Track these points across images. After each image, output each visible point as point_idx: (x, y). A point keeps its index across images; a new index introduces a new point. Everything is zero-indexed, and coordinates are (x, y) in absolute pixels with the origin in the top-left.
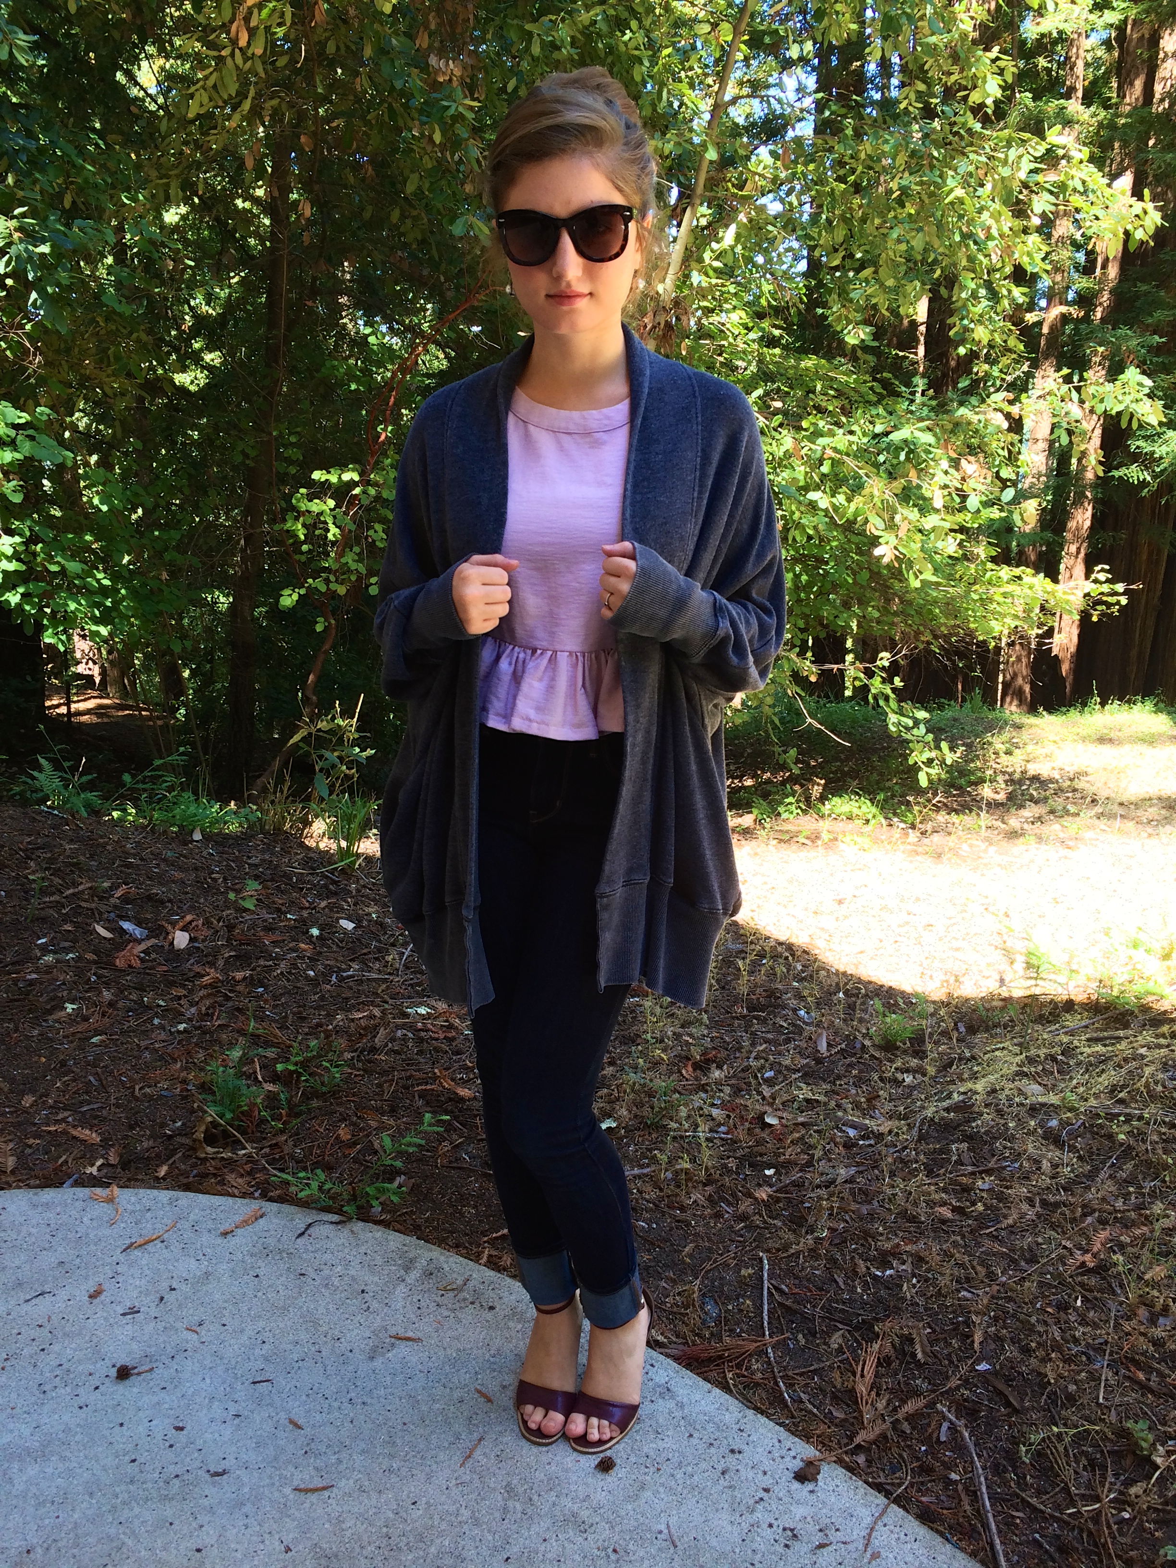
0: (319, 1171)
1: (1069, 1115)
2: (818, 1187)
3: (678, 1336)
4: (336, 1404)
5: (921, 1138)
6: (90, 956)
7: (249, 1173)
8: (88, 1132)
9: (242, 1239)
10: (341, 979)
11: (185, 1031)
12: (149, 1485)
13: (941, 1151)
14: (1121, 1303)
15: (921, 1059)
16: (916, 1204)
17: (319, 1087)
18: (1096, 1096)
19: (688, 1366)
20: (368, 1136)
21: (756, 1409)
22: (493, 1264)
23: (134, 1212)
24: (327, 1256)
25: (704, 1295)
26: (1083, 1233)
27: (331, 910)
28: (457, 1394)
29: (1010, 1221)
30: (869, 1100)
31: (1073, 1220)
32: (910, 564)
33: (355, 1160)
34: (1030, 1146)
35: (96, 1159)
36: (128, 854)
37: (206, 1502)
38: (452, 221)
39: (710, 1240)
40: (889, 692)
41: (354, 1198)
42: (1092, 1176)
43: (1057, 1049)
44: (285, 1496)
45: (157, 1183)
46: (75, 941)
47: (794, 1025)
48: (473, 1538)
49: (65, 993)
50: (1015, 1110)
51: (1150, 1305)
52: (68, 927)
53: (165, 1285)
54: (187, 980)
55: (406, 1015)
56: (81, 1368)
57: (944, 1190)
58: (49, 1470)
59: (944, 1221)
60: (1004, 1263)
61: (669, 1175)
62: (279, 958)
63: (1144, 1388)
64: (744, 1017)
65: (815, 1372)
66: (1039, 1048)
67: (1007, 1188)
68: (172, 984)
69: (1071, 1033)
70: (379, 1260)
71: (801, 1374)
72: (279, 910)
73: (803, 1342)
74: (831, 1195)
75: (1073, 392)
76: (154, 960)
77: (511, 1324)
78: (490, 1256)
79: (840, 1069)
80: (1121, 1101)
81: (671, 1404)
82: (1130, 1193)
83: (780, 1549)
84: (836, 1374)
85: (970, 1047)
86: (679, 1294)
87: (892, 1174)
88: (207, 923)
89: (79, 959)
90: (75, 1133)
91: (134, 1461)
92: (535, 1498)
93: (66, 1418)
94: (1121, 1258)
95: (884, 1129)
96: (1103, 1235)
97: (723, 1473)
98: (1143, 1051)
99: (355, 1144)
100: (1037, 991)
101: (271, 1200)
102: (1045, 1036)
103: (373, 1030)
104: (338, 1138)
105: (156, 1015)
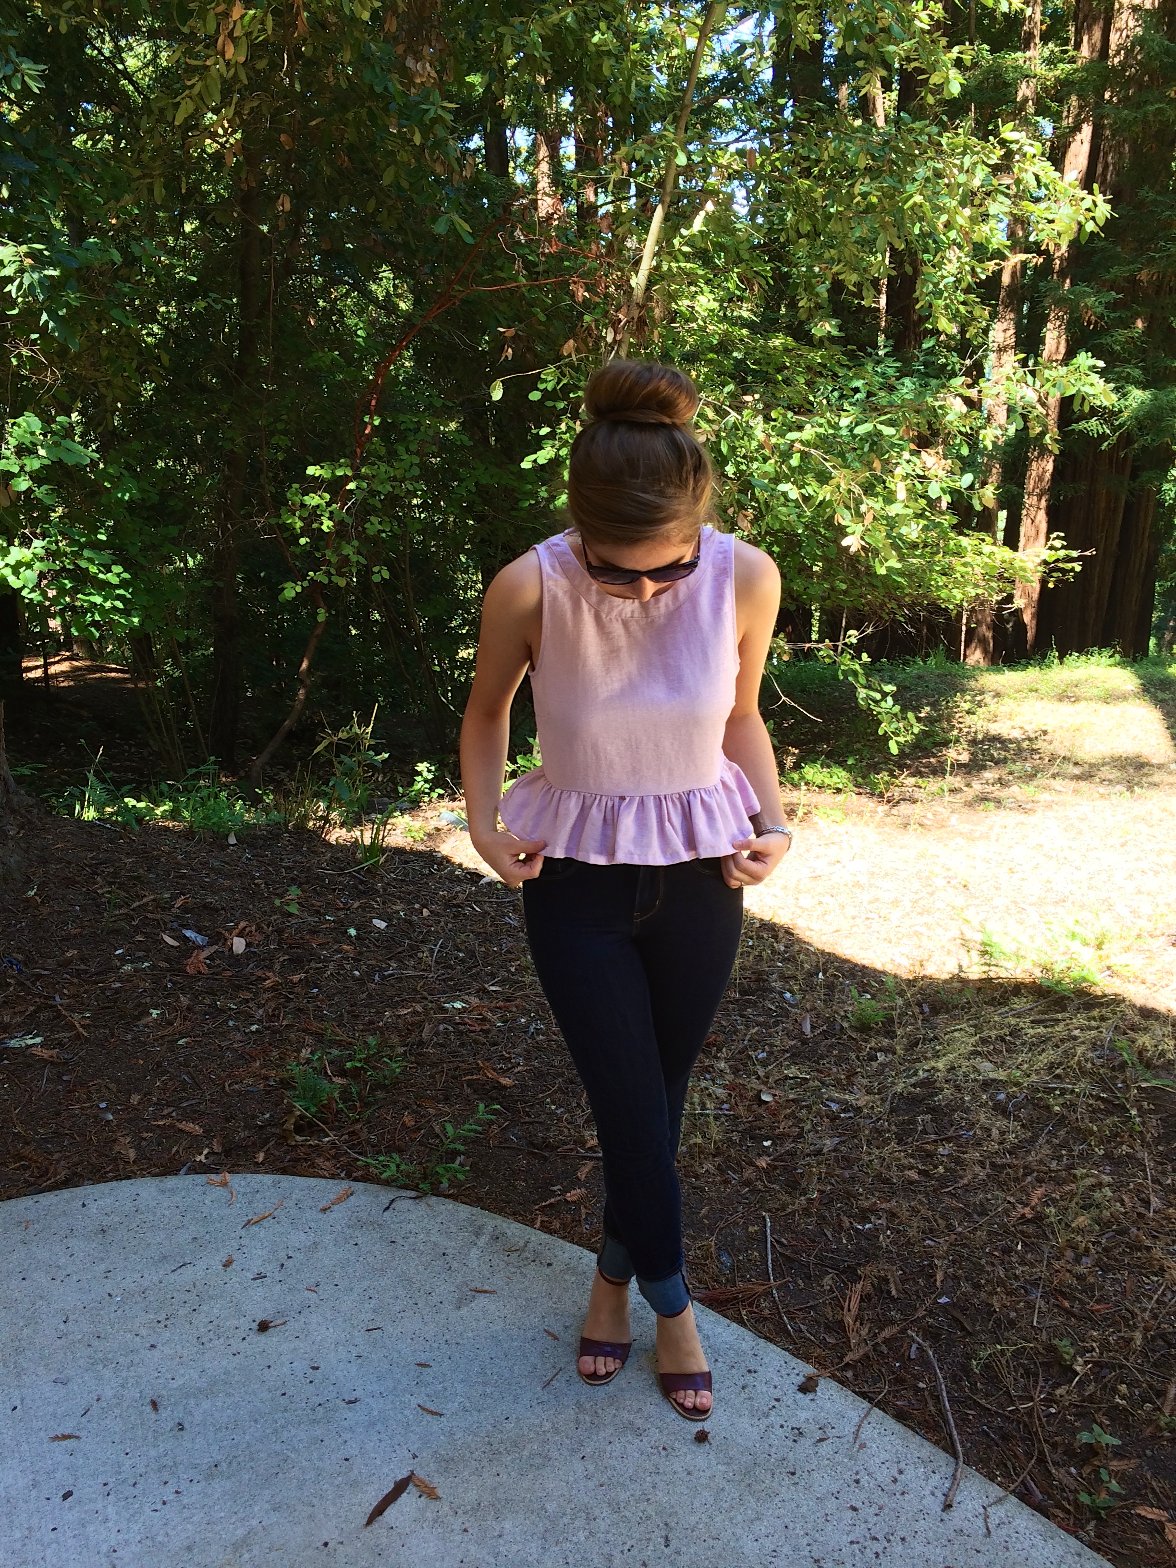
0: (394, 1155)
1: (1015, 1089)
2: (808, 1155)
3: (700, 1283)
4: (435, 1345)
5: (892, 1110)
6: (163, 964)
7: (334, 1157)
8: (191, 1125)
9: (339, 1213)
10: (383, 978)
11: (257, 1030)
12: (300, 1412)
13: (910, 1122)
14: (1053, 1246)
15: (892, 1038)
16: (889, 1168)
17: (381, 1080)
18: (1037, 1072)
19: (710, 1306)
20: (428, 1122)
21: (766, 1338)
22: (546, 1228)
23: (245, 1194)
24: (411, 1226)
25: (719, 1248)
26: (1023, 1190)
27: (364, 910)
28: (530, 1334)
29: (965, 1181)
30: (848, 1077)
31: (1016, 1180)
32: (876, 553)
33: (421, 1143)
34: (983, 1116)
35: (203, 1149)
36: (179, 865)
37: (346, 1423)
39: (721, 1203)
40: (857, 667)
41: (425, 1177)
42: (1032, 1141)
43: (1007, 1031)
44: (406, 1417)
45: (257, 1168)
46: (147, 951)
47: (781, 1008)
48: (555, 1443)
49: (148, 1000)
50: (970, 1084)
51: (1075, 1248)
52: (140, 938)
53: (282, 1255)
54: (251, 983)
55: (444, 1010)
56: (228, 1323)
57: (912, 1156)
58: (220, 1404)
59: (911, 1183)
60: (960, 1216)
62: (326, 960)
63: (1069, 1313)
64: (737, 1001)
65: (811, 1308)
66: (990, 1029)
67: (964, 1153)
68: (238, 988)
69: (1018, 1016)
70: (454, 1229)
71: (800, 1310)
72: (319, 913)
73: (801, 1284)
74: (819, 1164)
75: (1029, 376)
76: (219, 966)
77: (567, 1277)
78: (542, 1221)
79: (822, 1050)
80: (1058, 1077)
82: (1062, 1156)
83: (790, 1443)
84: (829, 1309)
85: (934, 1028)
86: (699, 1248)
87: (869, 1143)
88: (259, 928)
89: (153, 967)
90: (181, 1126)
91: (284, 1394)
92: (600, 1411)
93: (224, 1363)
94: (1053, 1210)
95: (860, 1103)
96: (1040, 1191)
97: (743, 1388)
98: (1076, 1033)
99: (419, 1129)
100: (992, 975)
101: (356, 1180)
102: (996, 1019)
103: (420, 1025)
104: (404, 1124)
105: (230, 1018)
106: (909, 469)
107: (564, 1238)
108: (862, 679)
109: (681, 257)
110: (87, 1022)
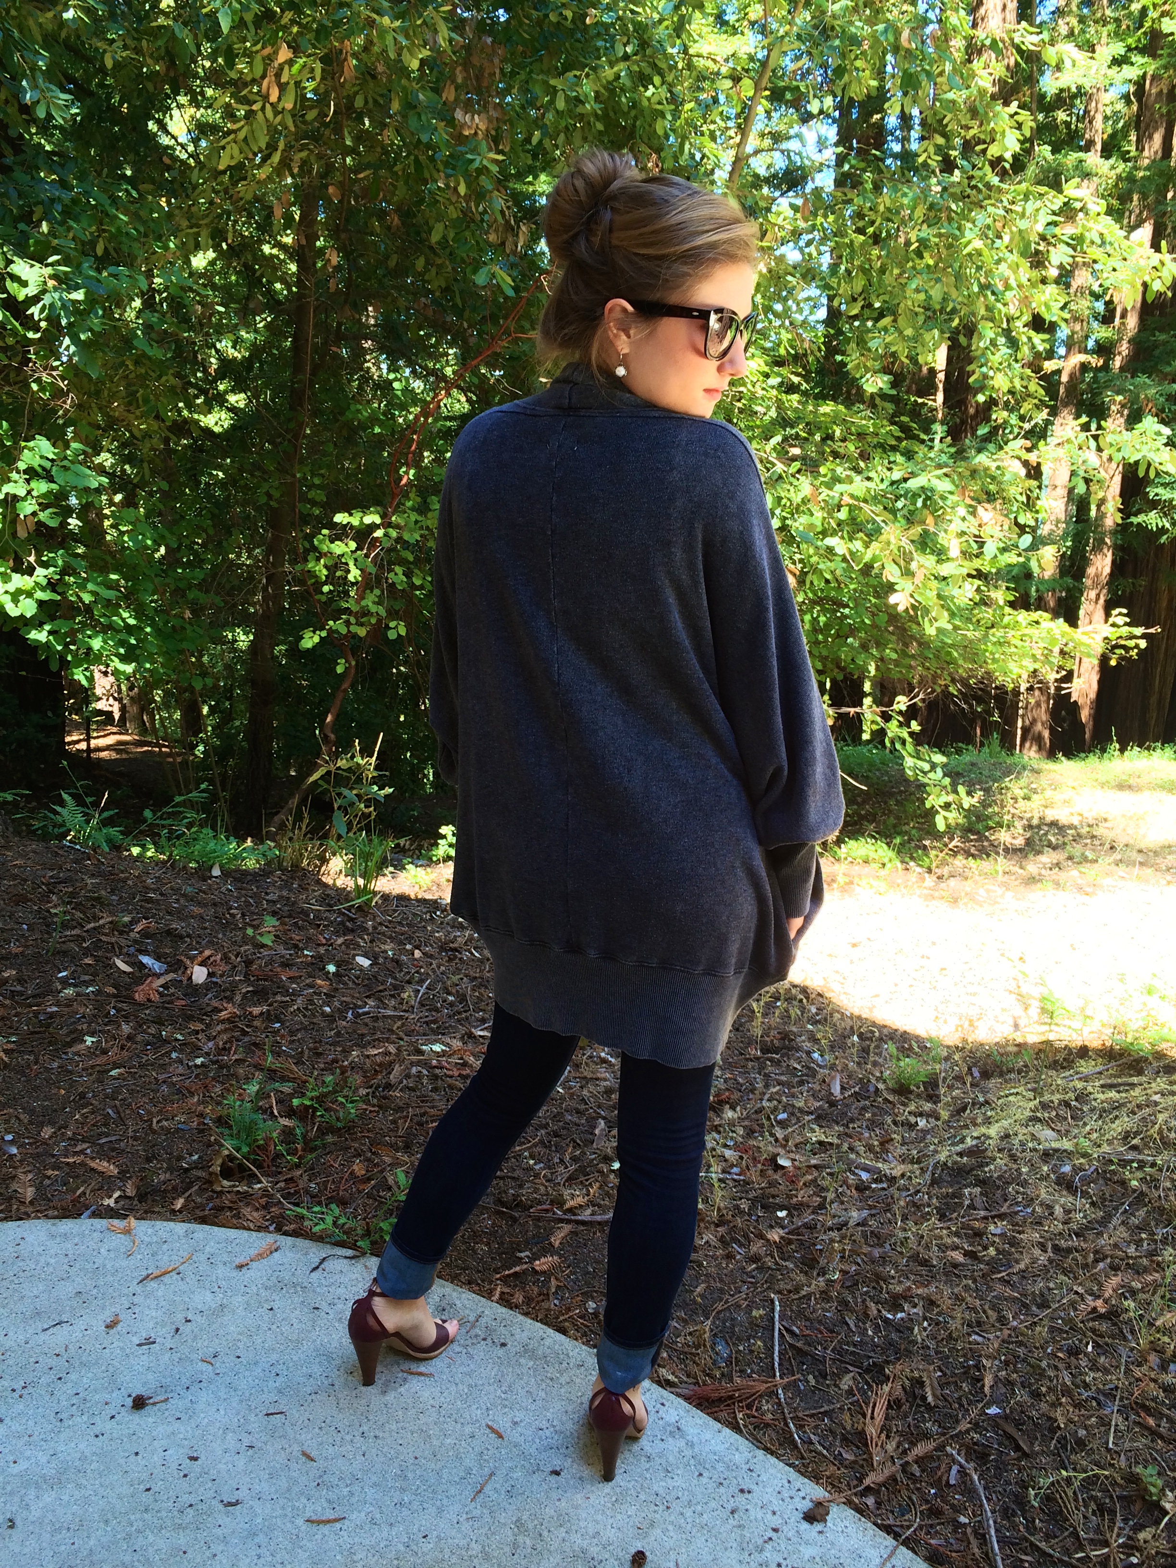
0: (333, 1206)
1: (1082, 1160)
2: (831, 1229)
3: (688, 1376)
4: (348, 1438)
5: (934, 1182)
6: (110, 990)
7: (265, 1207)
8: (105, 1164)
9: (257, 1272)
10: (357, 1016)
11: (203, 1065)
12: (164, 1514)
13: (954, 1195)
14: (1132, 1349)
15: (935, 1103)
16: (928, 1247)
17: (334, 1122)
18: (1110, 1142)
19: (699, 1406)
20: (382, 1171)
21: (766, 1449)
22: (505, 1301)
23: (150, 1244)
24: (341, 1290)
25: (715, 1335)
26: (1095, 1278)
27: (348, 947)
28: (468, 1430)
29: (1022, 1266)
30: (882, 1144)
31: (1085, 1266)
32: (927, 611)
33: (369, 1196)
34: (1043, 1191)
35: (113, 1191)
36: (147, 889)
37: (219, 1532)
38: (475, 271)
39: (721, 1280)
40: (905, 735)
41: (368, 1233)
42: (1104, 1222)
43: (1072, 1095)
44: (298, 1527)
45: (174, 1215)
46: (94, 975)
47: (808, 1068)
49: (85, 1026)
50: (1028, 1155)
51: (1160, 1351)
52: (88, 961)
53: (180, 1317)
54: (205, 1014)
55: (421, 1052)
56: (97, 1397)
57: (957, 1234)
58: (66, 1498)
59: (955, 1265)
60: (1015, 1308)
62: (295, 994)
63: (1154, 1434)
64: (758, 1059)
65: (825, 1413)
66: (1052, 1093)
67: (1019, 1233)
68: (190, 1018)
69: (1086, 1079)
71: (812, 1416)
72: (296, 946)
73: (813, 1382)
74: (843, 1237)
75: (1091, 440)
76: (173, 994)
78: (502, 1293)
79: (853, 1112)
80: (1134, 1148)
81: (682, 1443)
82: (1142, 1240)
84: (847, 1416)
85: (984, 1092)
86: (690, 1334)
87: (905, 1218)
88: (226, 958)
89: (99, 992)
90: (93, 1165)
91: (148, 1490)
92: (545, 1533)
93: (82, 1446)
94: (1132, 1305)
95: (896, 1173)
96: (1115, 1281)
97: (732, 1512)
98: (1157, 1098)
99: (369, 1179)
100: (1052, 1037)
101: (286, 1234)
102: (1059, 1082)
103: (388, 1067)
104: (352, 1173)
105: (174, 1049)
106: (963, 527)
107: (526, 1314)
108: (910, 747)
110: (12, 1046)
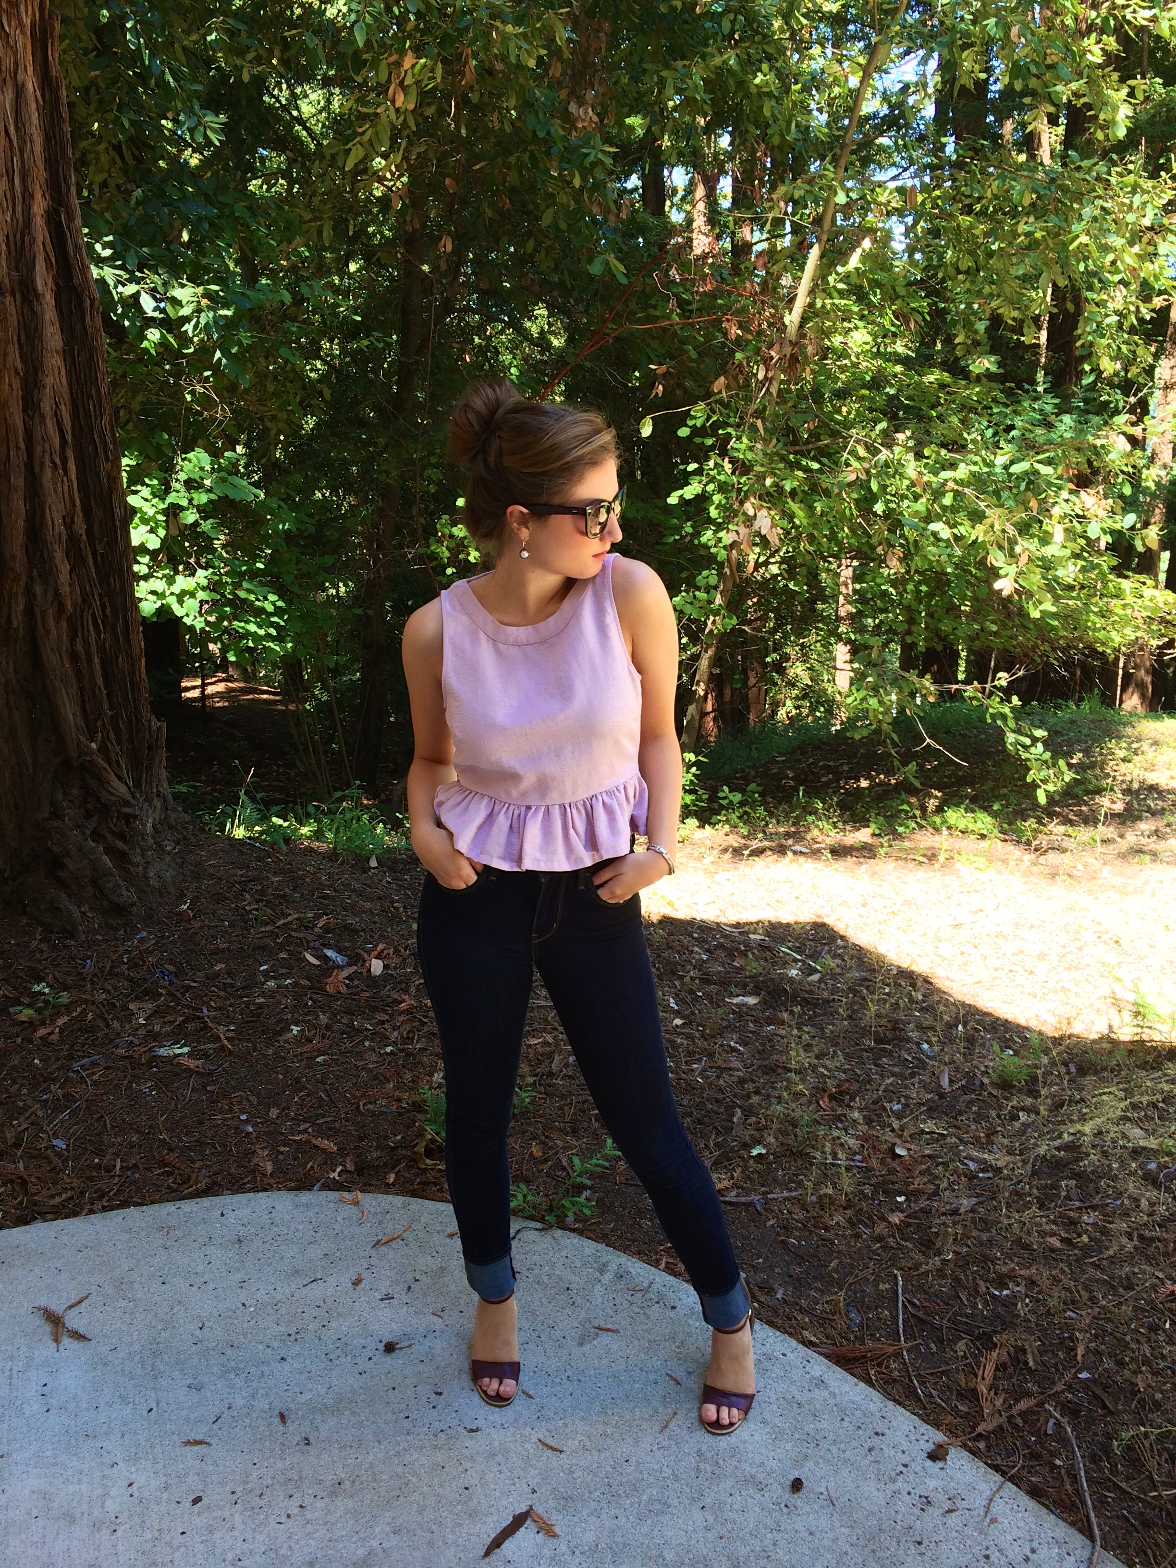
0: (521, 1185)
1: (1167, 1159)
2: (944, 1214)
3: (827, 1338)
4: (557, 1380)
5: (1034, 1173)
6: (304, 982)
8: (326, 1142)
11: (392, 1052)
12: (422, 1436)
13: (1052, 1187)
15: (1035, 1098)
16: (1029, 1233)
19: (837, 1363)
20: (556, 1154)
21: (895, 1400)
22: (670, 1270)
23: (376, 1214)
24: (536, 1258)
25: (848, 1304)
28: (652, 1377)
29: (1111, 1253)
30: (987, 1136)
31: (1166, 1254)
32: (1030, 595)
33: (548, 1175)
34: (1131, 1185)
35: (336, 1166)
36: (323, 885)
37: (467, 1452)
38: (590, 261)
39: (851, 1257)
40: (1007, 711)
41: (551, 1209)
43: (1159, 1097)
44: (526, 1450)
45: (389, 1189)
46: (290, 968)
47: (919, 1059)
48: (674, 1490)
49: (289, 1016)
50: (1119, 1151)
52: (283, 955)
53: (410, 1277)
54: (387, 1005)
56: (355, 1342)
57: (1054, 1222)
58: (345, 1422)
59: (1053, 1250)
60: (1104, 1289)
61: (814, 1198)
64: (872, 1049)
65: (943, 1373)
66: (1142, 1094)
67: (1109, 1222)
68: (375, 1009)
69: (1172, 1082)
70: (578, 1264)
71: (932, 1374)
73: (934, 1349)
74: (955, 1224)
76: (357, 986)
77: (691, 1322)
78: (667, 1263)
79: (961, 1105)
81: (825, 1393)
83: (917, 1512)
84: (962, 1376)
85: (1081, 1090)
86: (827, 1302)
87: (1008, 1206)
88: (396, 951)
89: (295, 984)
90: (316, 1142)
91: (407, 1417)
92: (721, 1462)
93: (351, 1381)
95: (1000, 1164)
97: (870, 1451)
99: (546, 1161)
100: (1145, 1037)
102: (1149, 1084)
103: (550, 1056)
104: (531, 1154)
105: (366, 1038)
106: (1067, 508)
108: (1012, 724)
109: (835, 294)
110: (231, 1034)
